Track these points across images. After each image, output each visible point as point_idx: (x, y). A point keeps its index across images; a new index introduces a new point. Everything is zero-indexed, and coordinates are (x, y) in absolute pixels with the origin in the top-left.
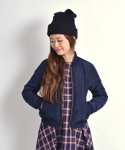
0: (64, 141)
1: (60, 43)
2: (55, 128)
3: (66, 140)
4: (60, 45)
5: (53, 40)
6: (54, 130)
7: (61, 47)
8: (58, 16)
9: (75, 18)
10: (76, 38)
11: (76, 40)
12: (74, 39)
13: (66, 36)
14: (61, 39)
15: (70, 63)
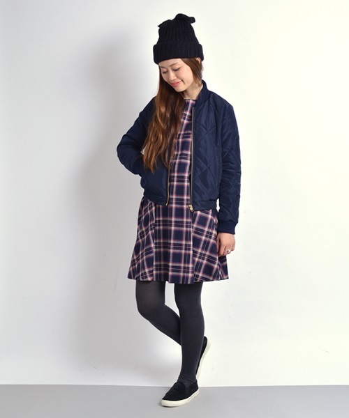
0: (171, 226)
1: (176, 72)
2: (155, 205)
3: (173, 223)
4: (178, 77)
5: (165, 70)
6: (154, 208)
7: (180, 79)
8: (165, 28)
9: (192, 25)
10: (202, 59)
11: (202, 62)
12: (198, 62)
13: (186, 59)
14: (177, 67)
15: (191, 102)
